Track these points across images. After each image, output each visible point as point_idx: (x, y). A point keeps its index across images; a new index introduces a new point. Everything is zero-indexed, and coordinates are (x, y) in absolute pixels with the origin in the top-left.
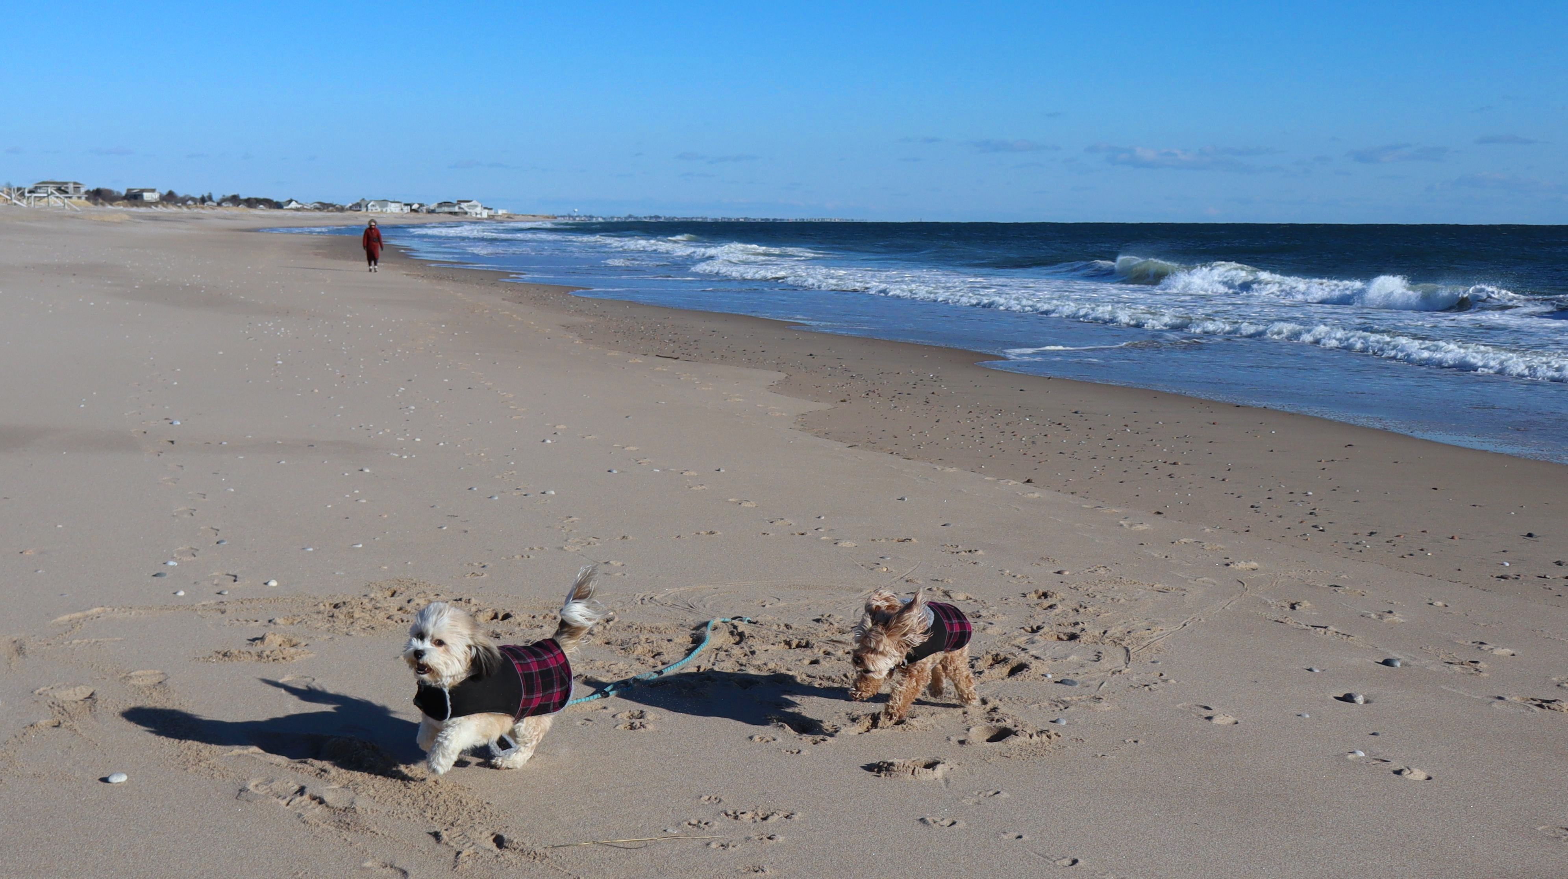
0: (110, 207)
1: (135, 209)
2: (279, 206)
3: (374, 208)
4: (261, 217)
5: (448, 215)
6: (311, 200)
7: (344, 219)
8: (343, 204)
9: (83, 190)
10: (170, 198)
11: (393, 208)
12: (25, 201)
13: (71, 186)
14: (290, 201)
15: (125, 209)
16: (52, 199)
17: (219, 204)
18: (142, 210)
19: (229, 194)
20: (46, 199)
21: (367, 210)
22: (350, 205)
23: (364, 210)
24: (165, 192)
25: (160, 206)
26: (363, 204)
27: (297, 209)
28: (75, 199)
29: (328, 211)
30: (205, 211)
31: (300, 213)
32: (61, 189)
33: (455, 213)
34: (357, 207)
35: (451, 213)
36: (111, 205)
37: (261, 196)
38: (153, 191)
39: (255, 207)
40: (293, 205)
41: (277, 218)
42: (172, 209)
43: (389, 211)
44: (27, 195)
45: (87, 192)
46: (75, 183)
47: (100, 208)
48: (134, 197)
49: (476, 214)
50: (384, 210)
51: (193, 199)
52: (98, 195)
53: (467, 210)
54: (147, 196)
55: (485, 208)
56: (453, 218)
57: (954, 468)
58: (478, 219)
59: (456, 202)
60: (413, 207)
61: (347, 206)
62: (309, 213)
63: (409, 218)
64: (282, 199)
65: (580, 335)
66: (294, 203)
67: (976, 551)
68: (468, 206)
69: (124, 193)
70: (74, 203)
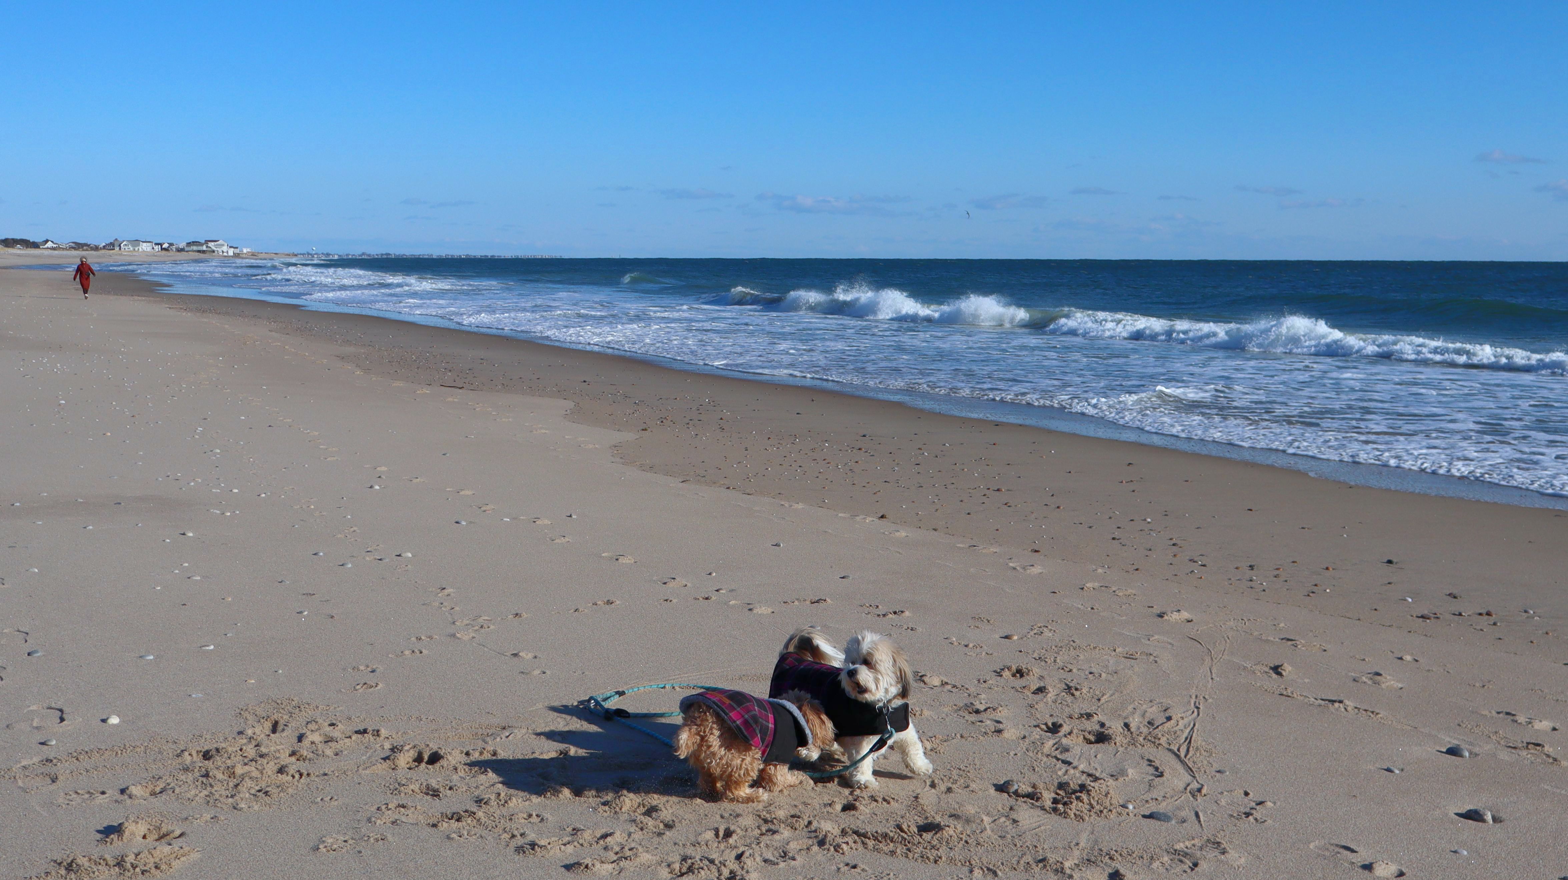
2: (35, 245)
3: (126, 248)
4: (19, 255)
5: (197, 254)
6: (66, 239)
8: (97, 244)
11: (145, 247)
14: (46, 241)
21: (120, 249)
22: (104, 244)
23: (117, 249)
26: (116, 244)
27: (53, 249)
31: (56, 252)
33: (204, 252)
34: (111, 246)
35: (199, 251)
39: (13, 247)
40: (49, 244)
41: (37, 256)
43: (140, 249)
49: (223, 252)
50: (137, 249)
53: (215, 249)
55: (231, 247)
56: (202, 256)
57: (800, 504)
58: (225, 256)
59: (203, 242)
60: (164, 246)
61: (101, 246)
62: (65, 252)
63: (160, 256)
64: (38, 239)
65: (358, 366)
66: (50, 242)
67: (902, 612)
68: (214, 245)
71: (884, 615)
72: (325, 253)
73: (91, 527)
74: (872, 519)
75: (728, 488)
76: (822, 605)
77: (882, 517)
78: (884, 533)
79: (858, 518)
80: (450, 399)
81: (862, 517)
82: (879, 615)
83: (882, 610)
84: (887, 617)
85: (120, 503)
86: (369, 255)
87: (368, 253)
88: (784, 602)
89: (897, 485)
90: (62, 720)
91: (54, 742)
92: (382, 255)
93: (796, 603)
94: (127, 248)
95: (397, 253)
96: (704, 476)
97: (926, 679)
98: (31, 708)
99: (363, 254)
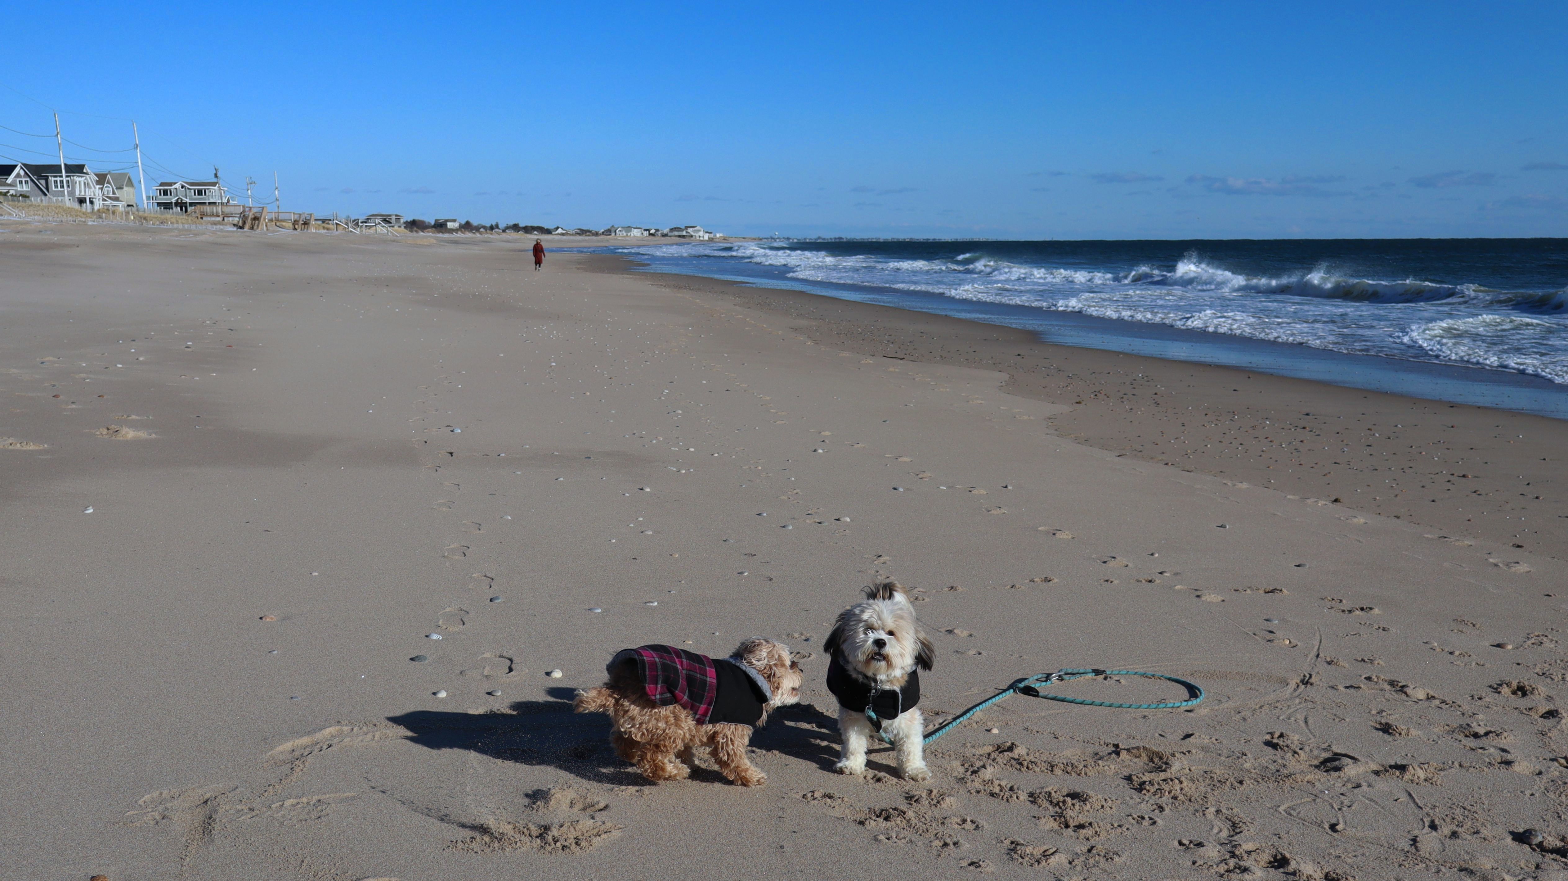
0: (422, 233)
1: (440, 235)
2: (548, 232)
5: (678, 238)
6: (573, 227)
7: (598, 241)
8: (597, 230)
9: (402, 221)
10: (467, 226)
11: (636, 233)
12: (358, 229)
13: (394, 218)
14: (557, 228)
15: (433, 235)
16: (379, 228)
17: (504, 231)
18: (446, 236)
19: (511, 223)
20: (374, 228)
21: (616, 235)
22: (603, 230)
23: (613, 234)
24: (463, 222)
25: (459, 232)
26: (613, 230)
27: (563, 234)
28: (396, 227)
29: (586, 236)
30: (494, 236)
31: (564, 237)
32: (386, 220)
33: (684, 236)
34: (608, 232)
35: (680, 236)
36: (423, 232)
37: (535, 225)
38: (454, 221)
40: (560, 231)
42: (469, 235)
43: (632, 234)
44: (360, 224)
45: (405, 223)
46: (396, 215)
47: (415, 234)
48: (440, 226)
49: (700, 237)
50: (629, 234)
51: (484, 227)
52: (414, 225)
53: (693, 234)
54: (450, 225)
55: (706, 232)
56: (682, 240)
57: (1244, 483)
58: (701, 241)
59: (683, 228)
60: (651, 232)
61: (601, 232)
62: (572, 238)
63: (648, 241)
64: (551, 227)
65: (809, 337)
66: (560, 229)
67: (1371, 609)
68: (693, 231)
69: (433, 223)
70: (396, 231)
71: (1350, 611)
72: (786, 237)
73: (562, 479)
74: (1324, 503)
75: (1167, 464)
76: (1277, 595)
77: (1336, 501)
78: (1339, 519)
79: (1309, 501)
80: (891, 369)
81: (1312, 500)
82: (1343, 611)
83: (1346, 604)
84: (1354, 613)
85: (589, 458)
86: (824, 239)
87: (823, 237)
88: (1235, 590)
89: (1349, 467)
90: (511, 670)
91: (499, 694)
92: (835, 238)
93: (1249, 591)
94: (621, 234)
95: (849, 238)
96: (1141, 451)
97: (1409, 691)
98: (485, 656)
99: (819, 238)
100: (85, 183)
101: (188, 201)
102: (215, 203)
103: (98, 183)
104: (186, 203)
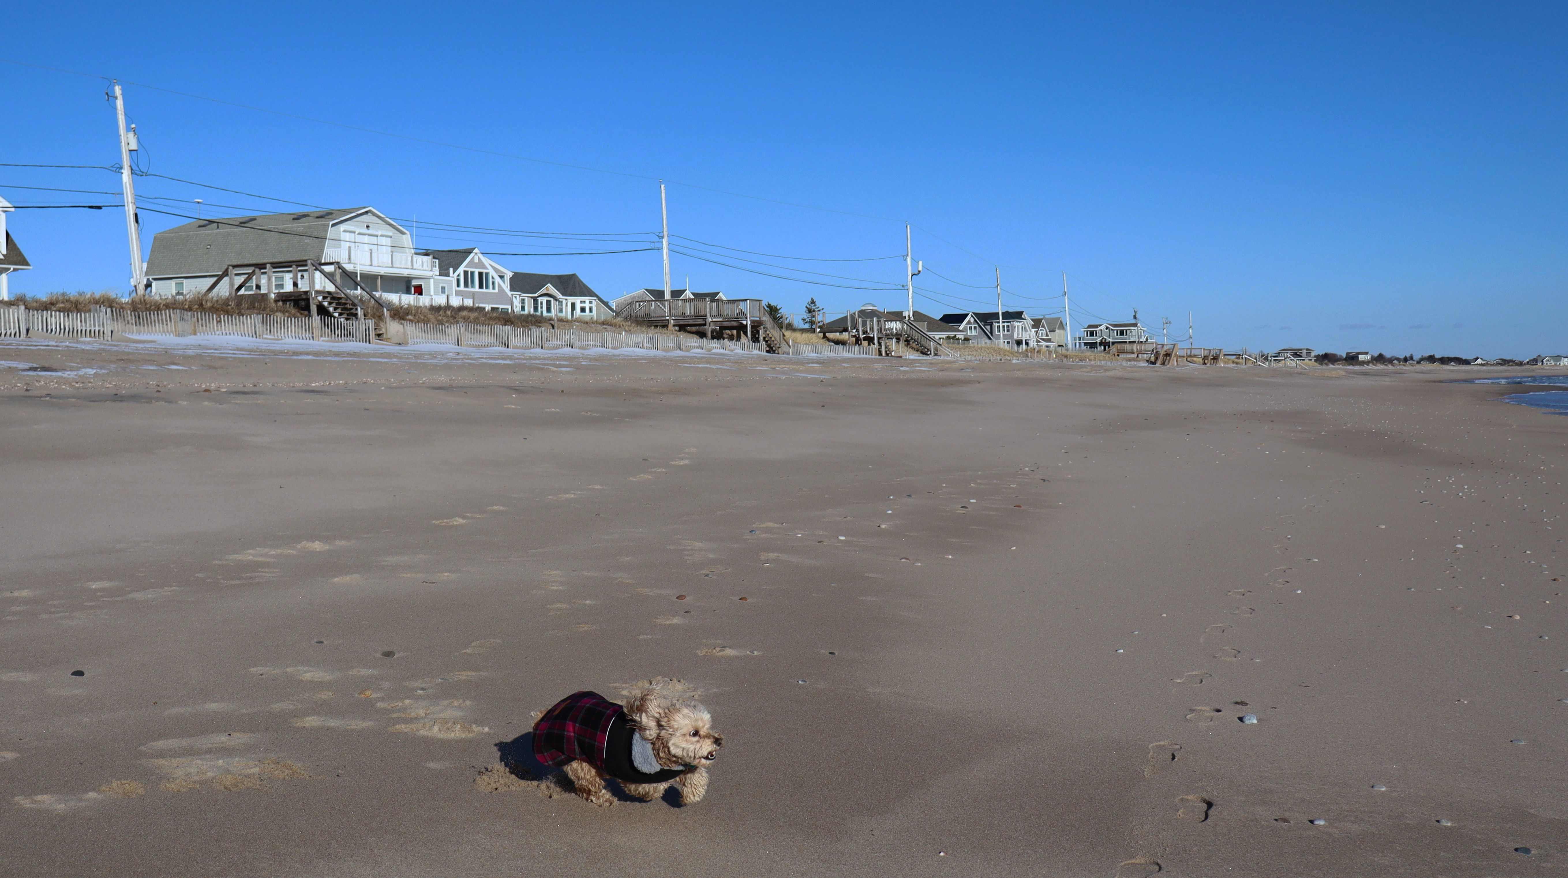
0: (1332, 366)
1: (1351, 367)
2: (1467, 362)
3: (1549, 363)
4: (1452, 371)
6: (1494, 357)
7: (1522, 372)
8: (1521, 360)
9: (1313, 355)
10: (1380, 359)
12: (1267, 363)
13: (1304, 352)
14: (1477, 359)
15: (1343, 367)
16: (1288, 362)
17: (1418, 362)
18: (1357, 368)
19: (1426, 355)
20: (1283, 362)
21: (1543, 364)
22: (1528, 360)
23: (1540, 364)
24: (1376, 355)
25: (1371, 365)
26: (1539, 359)
27: (1482, 365)
28: (1307, 361)
29: (1509, 366)
30: (1407, 367)
31: (1485, 368)
32: (1296, 354)
34: (1534, 361)
36: (1333, 364)
37: (1453, 356)
38: (1367, 353)
39: (1448, 364)
40: (1479, 361)
41: (1465, 372)
42: (1380, 367)
43: (1562, 364)
44: (1269, 358)
45: (1315, 356)
46: (1307, 350)
47: (1324, 367)
48: (1352, 359)
50: (1557, 364)
51: (1398, 359)
52: (1326, 358)
54: (1361, 358)
61: (1526, 361)
62: (1492, 368)
64: (1470, 357)
69: (1344, 357)
70: (1306, 364)
100: (1022, 327)
101: (1111, 340)
102: (1134, 342)
103: (1033, 327)
104: (1109, 342)
